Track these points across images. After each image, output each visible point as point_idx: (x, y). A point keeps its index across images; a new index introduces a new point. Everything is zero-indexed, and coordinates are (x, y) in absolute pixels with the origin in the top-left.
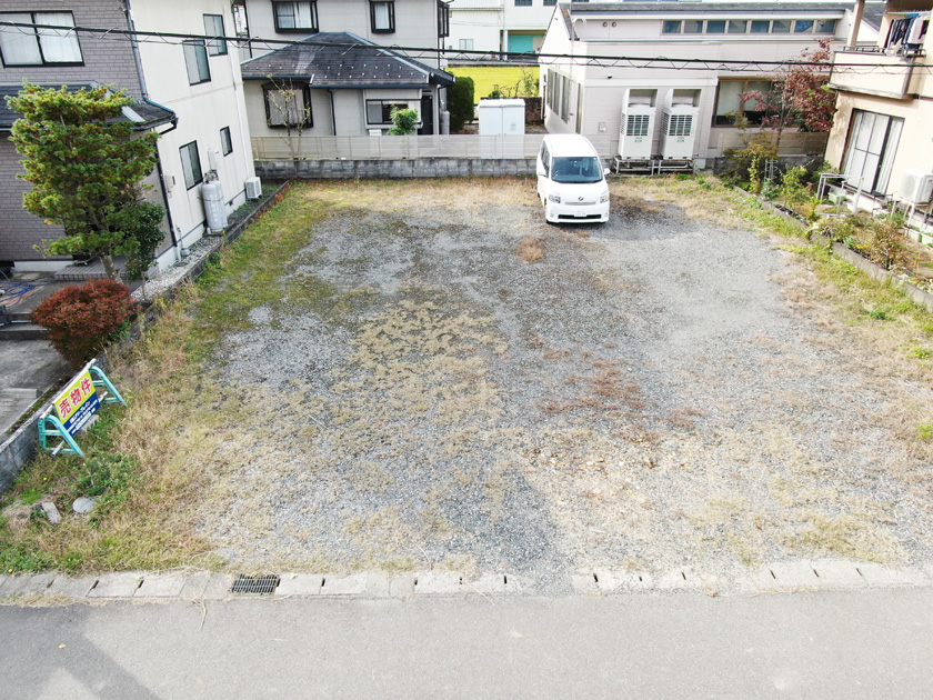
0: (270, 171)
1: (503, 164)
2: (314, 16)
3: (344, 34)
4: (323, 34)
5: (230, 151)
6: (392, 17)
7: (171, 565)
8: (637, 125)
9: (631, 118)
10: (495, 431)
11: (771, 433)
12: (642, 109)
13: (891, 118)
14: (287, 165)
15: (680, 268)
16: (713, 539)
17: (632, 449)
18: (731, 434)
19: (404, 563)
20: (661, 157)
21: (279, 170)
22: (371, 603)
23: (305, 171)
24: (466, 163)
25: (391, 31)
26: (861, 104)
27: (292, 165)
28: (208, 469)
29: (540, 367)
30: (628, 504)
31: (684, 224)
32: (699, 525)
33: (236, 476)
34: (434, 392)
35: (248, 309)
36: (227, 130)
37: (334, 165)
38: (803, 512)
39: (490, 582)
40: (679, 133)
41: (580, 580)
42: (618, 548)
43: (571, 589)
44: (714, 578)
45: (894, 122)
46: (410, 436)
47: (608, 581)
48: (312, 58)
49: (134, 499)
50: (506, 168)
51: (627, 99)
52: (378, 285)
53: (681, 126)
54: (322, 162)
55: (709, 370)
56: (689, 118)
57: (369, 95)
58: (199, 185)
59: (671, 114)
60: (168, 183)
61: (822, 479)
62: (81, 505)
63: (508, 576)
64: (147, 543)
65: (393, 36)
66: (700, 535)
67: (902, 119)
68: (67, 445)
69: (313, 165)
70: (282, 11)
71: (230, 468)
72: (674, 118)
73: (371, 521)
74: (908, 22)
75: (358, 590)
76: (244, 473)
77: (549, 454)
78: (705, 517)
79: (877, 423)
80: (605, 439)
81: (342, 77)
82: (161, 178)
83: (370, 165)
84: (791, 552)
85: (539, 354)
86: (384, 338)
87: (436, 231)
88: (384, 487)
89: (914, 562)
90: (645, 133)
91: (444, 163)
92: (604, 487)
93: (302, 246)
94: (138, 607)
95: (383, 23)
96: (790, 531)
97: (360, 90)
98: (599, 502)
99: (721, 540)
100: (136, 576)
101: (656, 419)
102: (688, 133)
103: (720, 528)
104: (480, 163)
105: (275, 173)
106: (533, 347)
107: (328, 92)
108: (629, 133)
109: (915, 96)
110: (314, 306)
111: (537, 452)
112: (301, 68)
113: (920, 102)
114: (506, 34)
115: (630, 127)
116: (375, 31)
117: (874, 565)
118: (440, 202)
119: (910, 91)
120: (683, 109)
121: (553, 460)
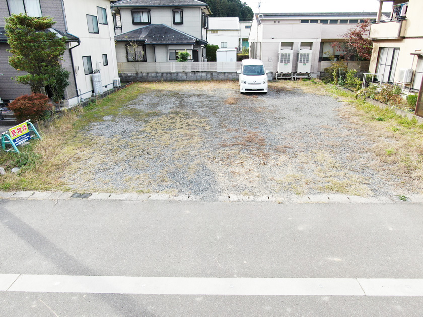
0: (126, 77)
1: (226, 75)
2: (149, 17)
3: (162, 25)
4: (152, 25)
5: (107, 65)
6: (182, 18)
7: (47, 189)
8: (285, 58)
9: (282, 55)
10: (197, 151)
11: (320, 154)
12: (287, 51)
13: (395, 49)
14: (133, 75)
15: (296, 106)
16: (285, 187)
17: (257, 158)
18: (302, 154)
19: (146, 191)
20: (296, 73)
21: (129, 77)
22: (128, 202)
23: (141, 77)
24: (210, 74)
25: (181, 23)
26: (382, 45)
27: (135, 75)
28: (70, 160)
29: (223, 133)
30: (250, 176)
31: (301, 94)
32: (280, 182)
33: (82, 162)
34: (175, 139)
35: (103, 116)
36: (106, 56)
37: (153, 75)
38: (328, 179)
39: (182, 197)
40: (304, 62)
41: (222, 198)
42: (242, 188)
43: (217, 200)
44: (282, 199)
45: (396, 51)
46: (160, 152)
47: (234, 198)
48: (147, 33)
49: (37, 168)
50: (227, 76)
51: (280, 47)
52: (161, 110)
53: (305, 58)
54: (148, 74)
55: (298, 134)
56: (308, 55)
57: (170, 48)
58: (91, 75)
59: (300, 53)
60: (76, 69)
61: (339, 169)
62: (14, 170)
63: (190, 195)
64: (39, 182)
65: (182, 25)
66: (279, 185)
67: (399, 49)
68: (14, 149)
69: (144, 75)
70: (135, 15)
71: (80, 160)
72: (301, 55)
73: (136, 177)
74: (400, 7)
75: (124, 198)
76: (85, 161)
77: (219, 159)
78: (283, 180)
79: (369, 151)
80: (245, 155)
81: (158, 40)
82: (73, 66)
83: (169, 75)
84: (319, 191)
85: (224, 130)
86: (158, 124)
87: (191, 96)
88: (144, 168)
89: (374, 196)
90: (288, 62)
91: (200, 74)
92: (241, 170)
93: (133, 99)
94: (29, 201)
95: (178, 20)
96: (320, 185)
97: (166, 45)
98: (237, 175)
99: (288, 188)
100: (32, 192)
101: (270, 149)
102: (307, 61)
103: (289, 184)
104: (216, 74)
105: (128, 78)
106: (222, 128)
107: (153, 47)
108: (282, 62)
109: (404, 38)
110: (131, 116)
111: (214, 158)
112: (142, 37)
113: (406, 40)
114: (241, 40)
115: (282, 58)
116: (175, 23)
117: (356, 196)
118: (196, 87)
119: (401, 35)
120: (305, 51)
121: (221, 161)
